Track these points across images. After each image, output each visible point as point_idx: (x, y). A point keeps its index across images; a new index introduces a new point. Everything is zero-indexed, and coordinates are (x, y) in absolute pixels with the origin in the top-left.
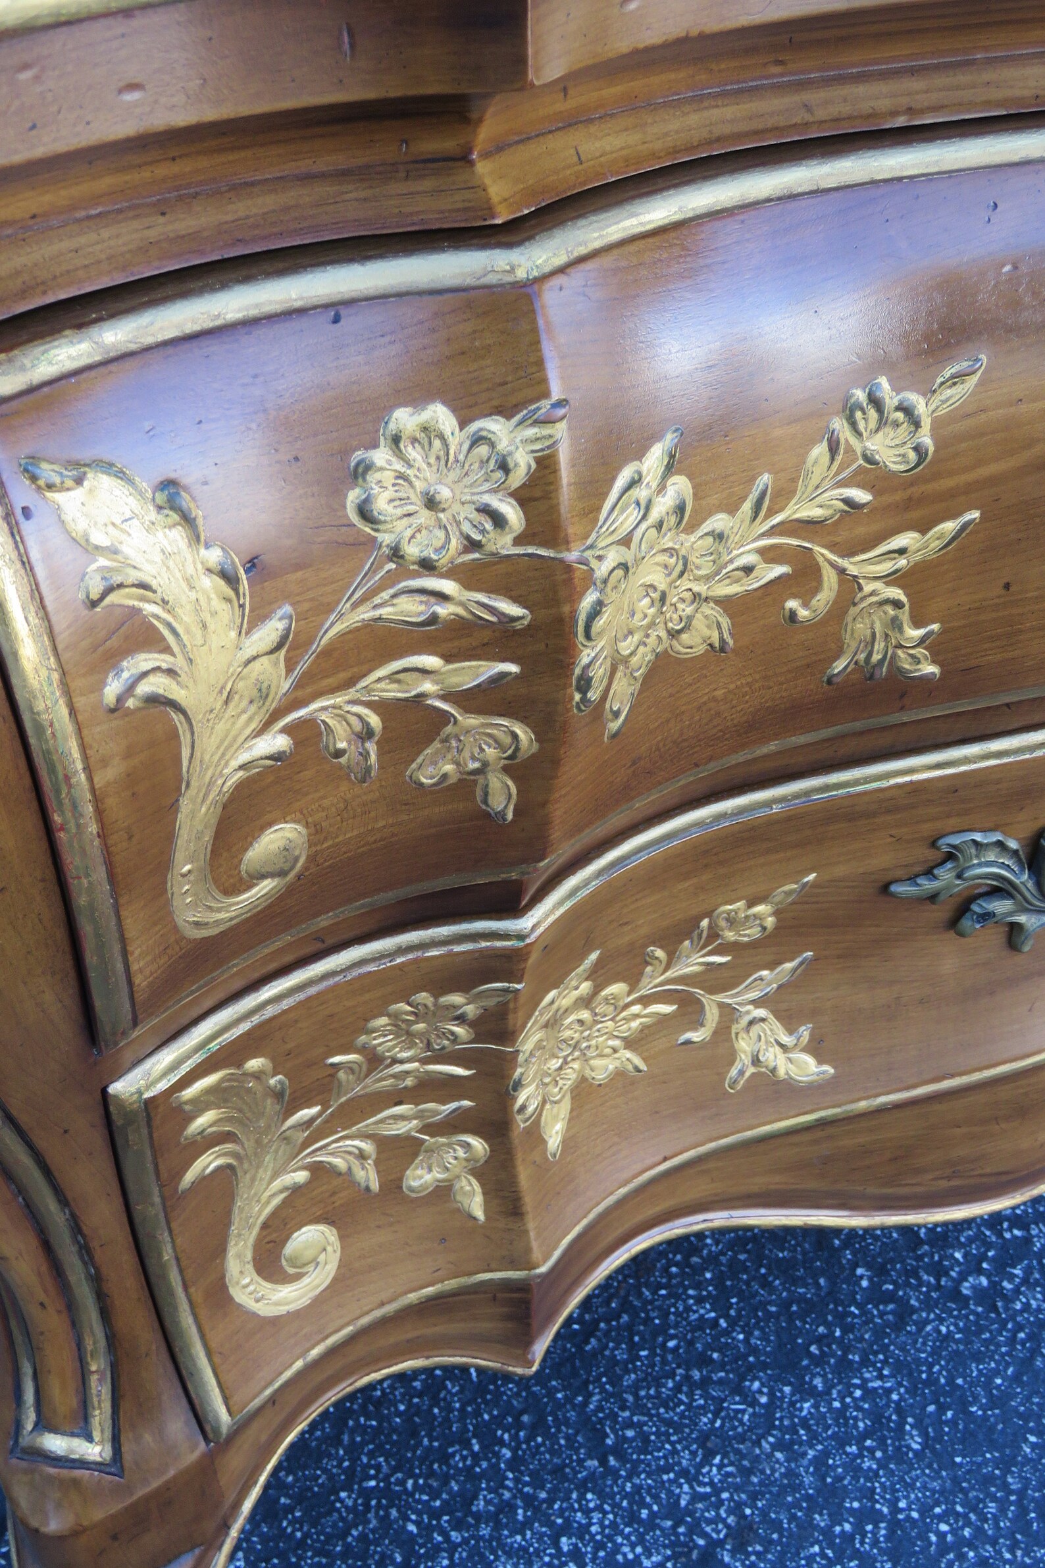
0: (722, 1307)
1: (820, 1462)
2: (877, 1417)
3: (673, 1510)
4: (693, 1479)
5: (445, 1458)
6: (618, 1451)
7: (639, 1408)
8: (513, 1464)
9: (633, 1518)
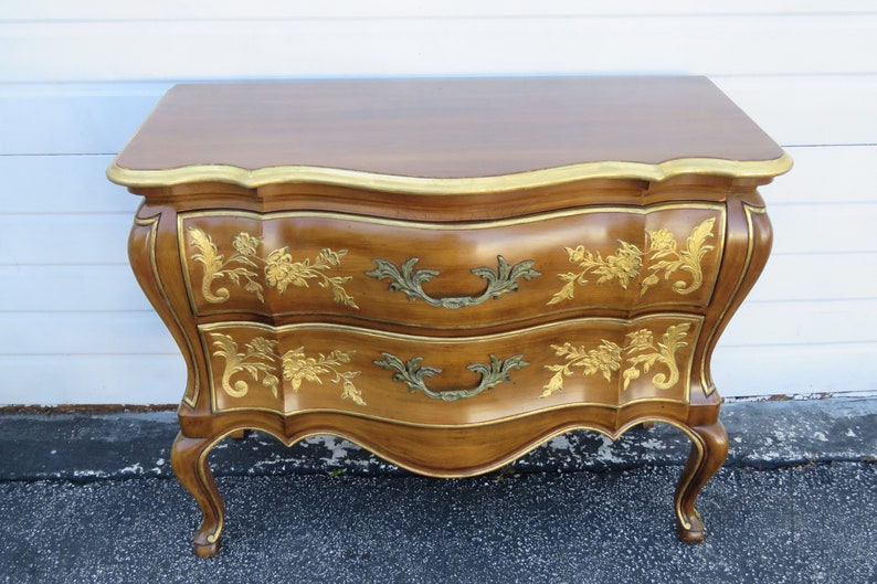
0: (406, 512)
1: (397, 554)
2: (421, 552)
3: (354, 545)
4: (364, 540)
5: (314, 509)
6: (353, 528)
7: (367, 522)
8: (328, 518)
9: (345, 541)
